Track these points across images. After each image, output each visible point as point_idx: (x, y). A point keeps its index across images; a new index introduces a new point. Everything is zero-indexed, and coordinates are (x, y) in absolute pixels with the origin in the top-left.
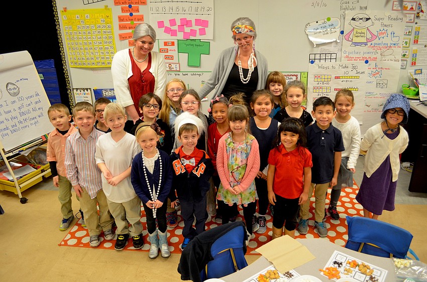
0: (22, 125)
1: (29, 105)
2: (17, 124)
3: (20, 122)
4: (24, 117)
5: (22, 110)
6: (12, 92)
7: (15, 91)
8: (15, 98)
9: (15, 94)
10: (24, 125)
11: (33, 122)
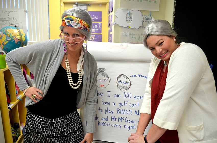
0: (113, 122)
1: (134, 105)
2: (109, 119)
3: (114, 119)
4: (121, 115)
5: (123, 107)
6: (121, 85)
7: (126, 85)
8: (122, 93)
9: (124, 89)
10: (116, 123)
11: (129, 124)
